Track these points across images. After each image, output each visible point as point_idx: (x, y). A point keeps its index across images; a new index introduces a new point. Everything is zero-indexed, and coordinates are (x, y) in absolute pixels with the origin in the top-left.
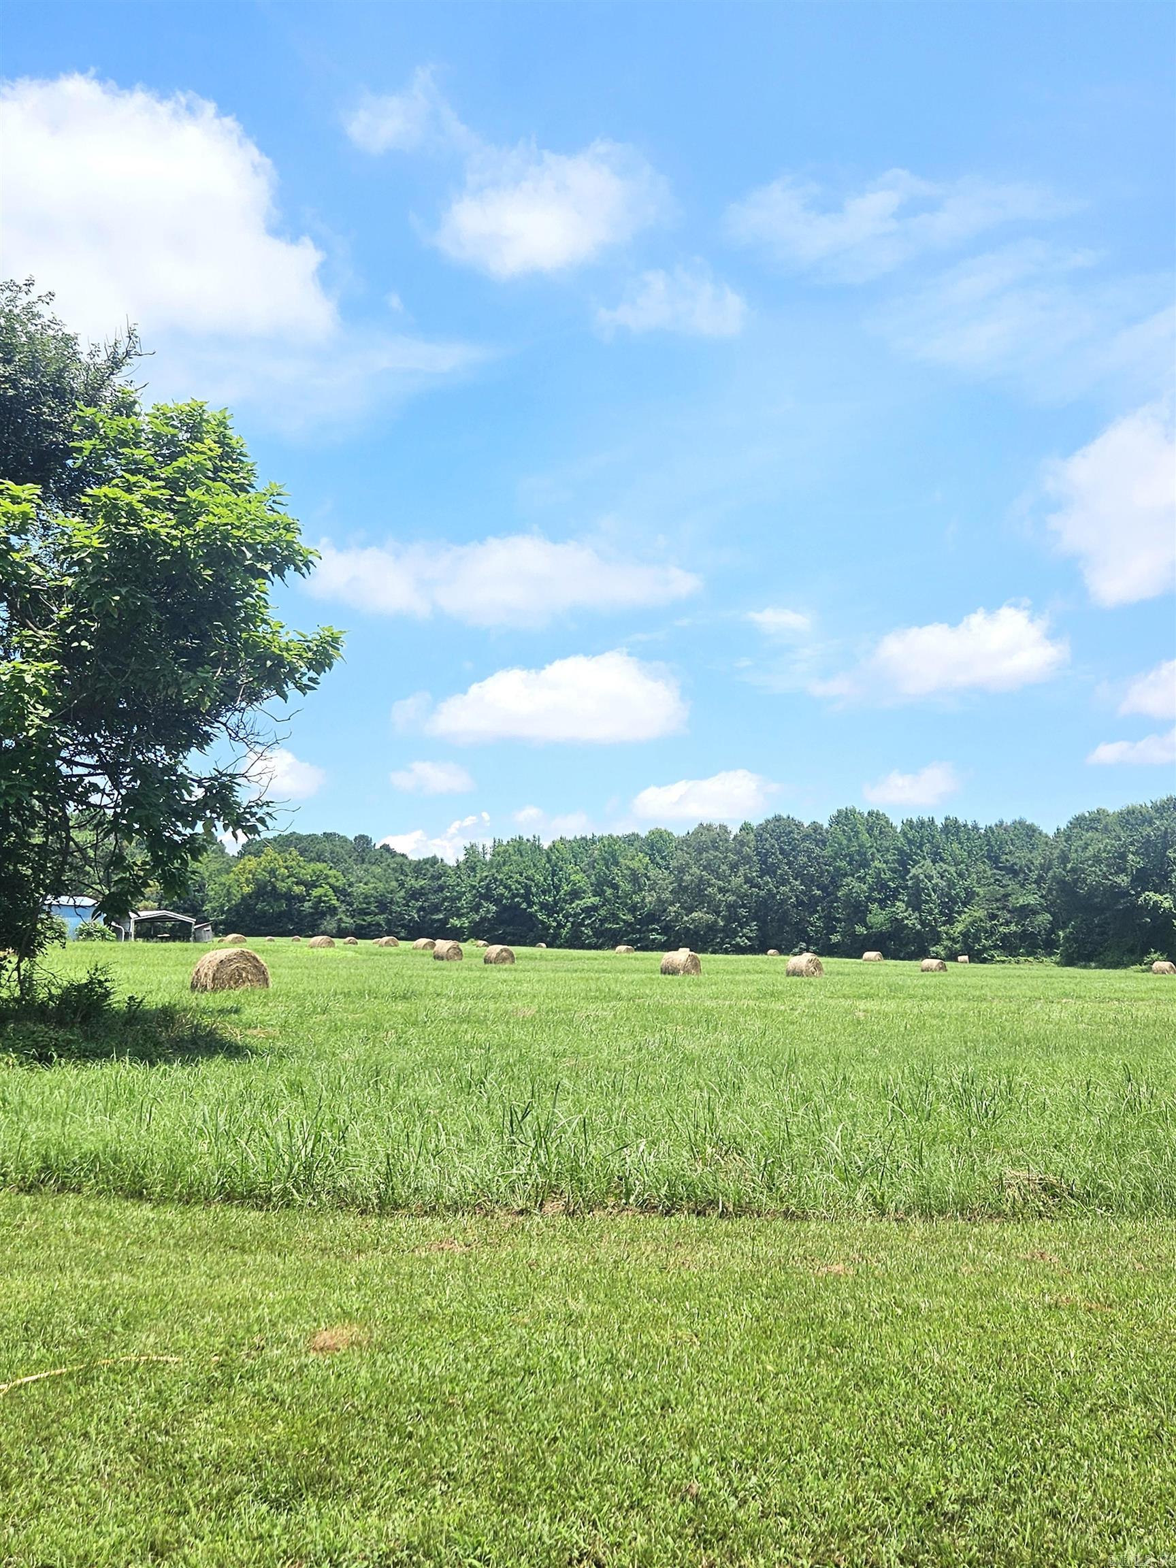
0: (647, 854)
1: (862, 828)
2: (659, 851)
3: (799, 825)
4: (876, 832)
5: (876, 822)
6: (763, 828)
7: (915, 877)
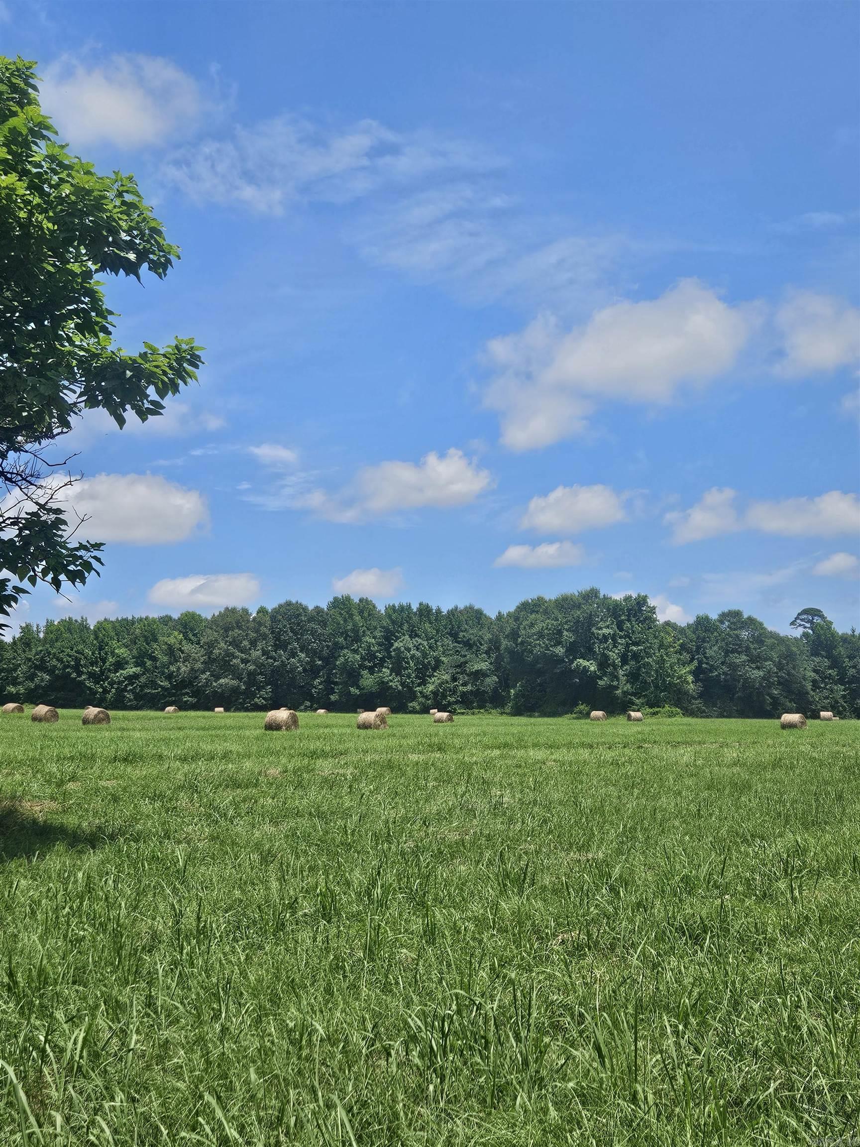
0: (181, 632)
1: (355, 612)
2: (192, 630)
3: (305, 609)
4: (366, 614)
5: (366, 607)
6: (276, 611)
7: (398, 649)
